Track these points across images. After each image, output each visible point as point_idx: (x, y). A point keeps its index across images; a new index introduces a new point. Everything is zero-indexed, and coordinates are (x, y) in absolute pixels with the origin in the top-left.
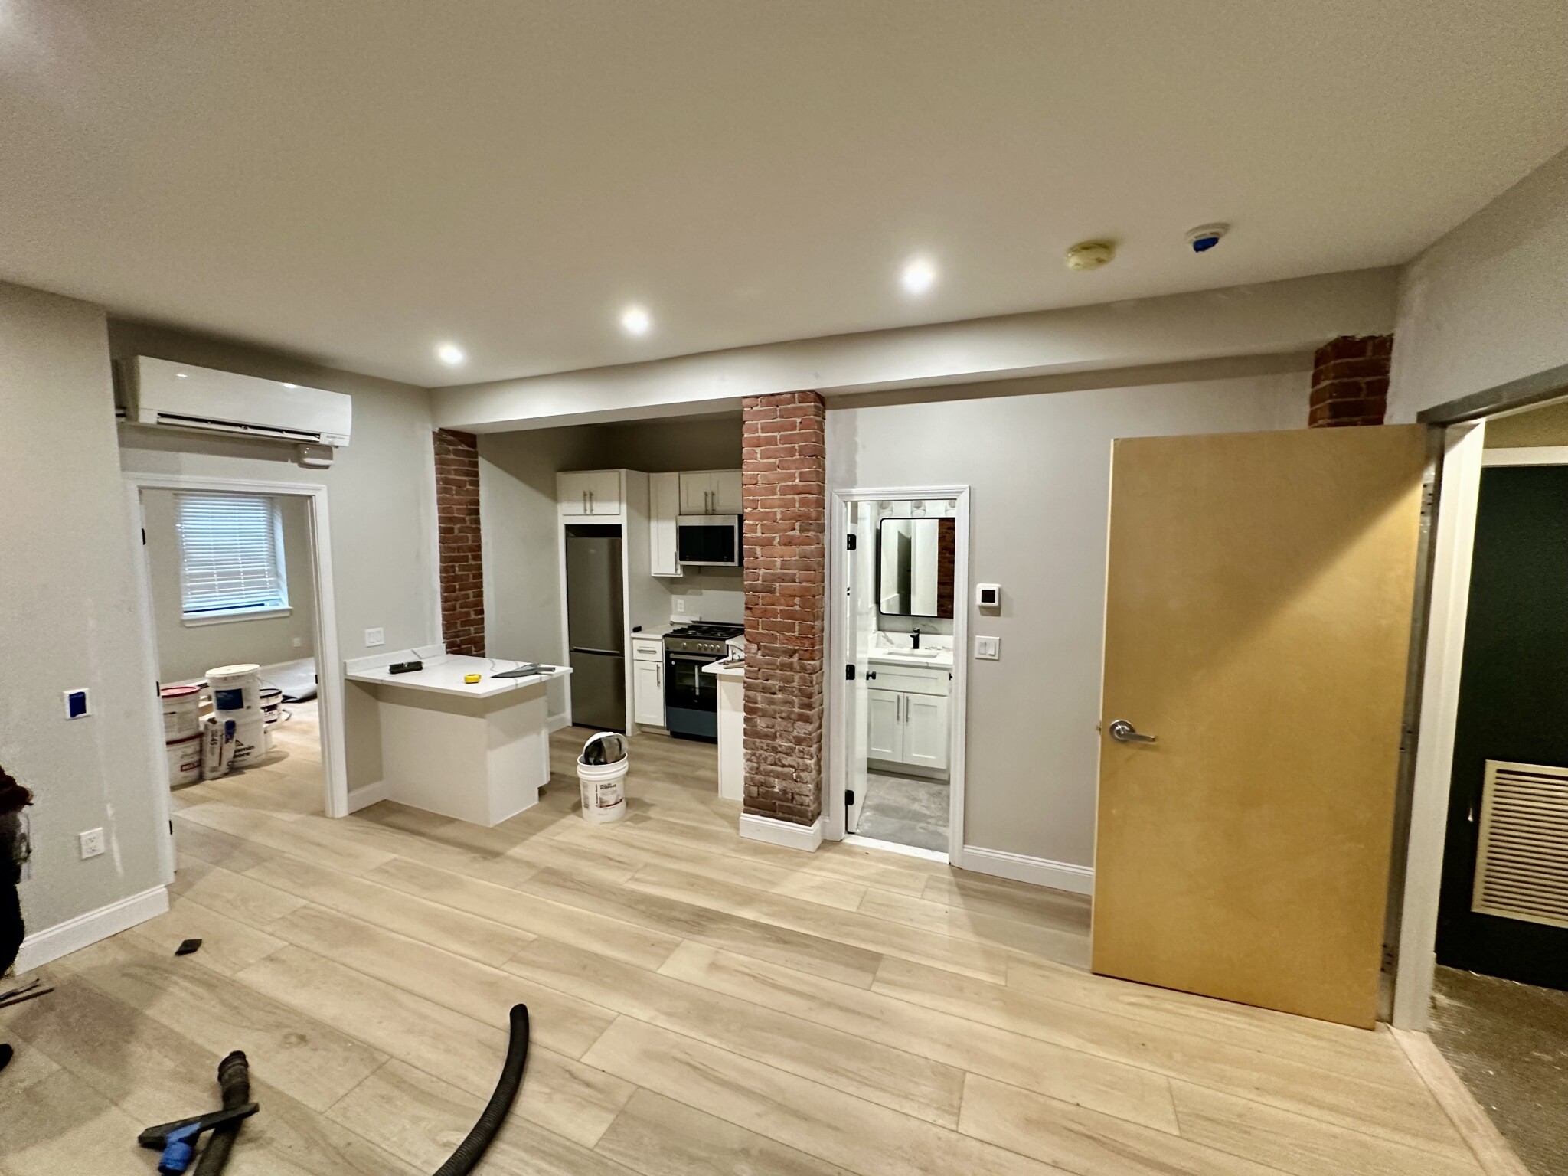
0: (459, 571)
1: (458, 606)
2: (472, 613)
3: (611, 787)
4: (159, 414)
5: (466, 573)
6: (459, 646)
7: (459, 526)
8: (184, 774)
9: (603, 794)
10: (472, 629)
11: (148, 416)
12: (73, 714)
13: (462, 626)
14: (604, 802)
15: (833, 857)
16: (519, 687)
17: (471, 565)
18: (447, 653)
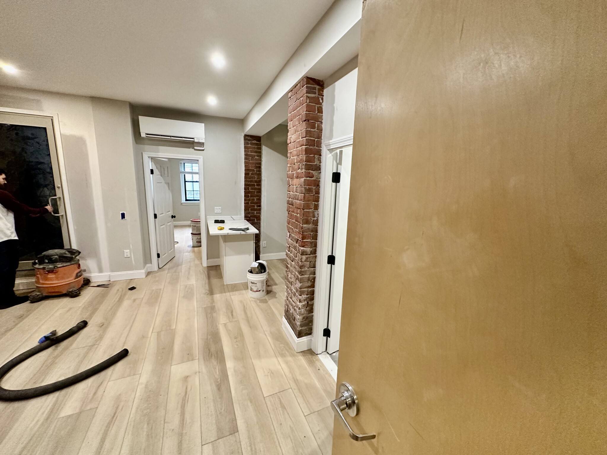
0: (251, 189)
1: (250, 203)
2: (256, 206)
4: (146, 134)
7: (251, 172)
10: (255, 212)
11: (143, 135)
12: (122, 218)
13: (251, 210)
18: (245, 219)
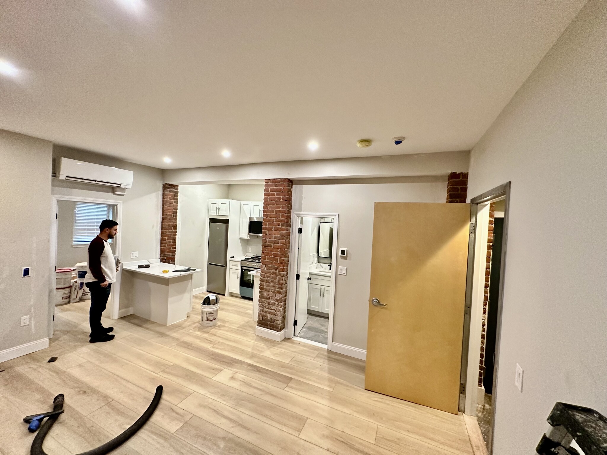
0: (168, 233)
1: (166, 246)
2: (172, 248)
3: (212, 314)
4: (66, 176)
5: (170, 234)
6: (166, 260)
7: (169, 217)
8: (63, 300)
9: (208, 316)
10: (171, 254)
11: (62, 177)
12: (24, 276)
13: (167, 253)
14: (209, 319)
15: (287, 344)
16: (181, 275)
17: (172, 231)
18: (161, 262)
